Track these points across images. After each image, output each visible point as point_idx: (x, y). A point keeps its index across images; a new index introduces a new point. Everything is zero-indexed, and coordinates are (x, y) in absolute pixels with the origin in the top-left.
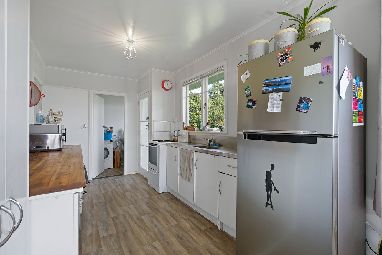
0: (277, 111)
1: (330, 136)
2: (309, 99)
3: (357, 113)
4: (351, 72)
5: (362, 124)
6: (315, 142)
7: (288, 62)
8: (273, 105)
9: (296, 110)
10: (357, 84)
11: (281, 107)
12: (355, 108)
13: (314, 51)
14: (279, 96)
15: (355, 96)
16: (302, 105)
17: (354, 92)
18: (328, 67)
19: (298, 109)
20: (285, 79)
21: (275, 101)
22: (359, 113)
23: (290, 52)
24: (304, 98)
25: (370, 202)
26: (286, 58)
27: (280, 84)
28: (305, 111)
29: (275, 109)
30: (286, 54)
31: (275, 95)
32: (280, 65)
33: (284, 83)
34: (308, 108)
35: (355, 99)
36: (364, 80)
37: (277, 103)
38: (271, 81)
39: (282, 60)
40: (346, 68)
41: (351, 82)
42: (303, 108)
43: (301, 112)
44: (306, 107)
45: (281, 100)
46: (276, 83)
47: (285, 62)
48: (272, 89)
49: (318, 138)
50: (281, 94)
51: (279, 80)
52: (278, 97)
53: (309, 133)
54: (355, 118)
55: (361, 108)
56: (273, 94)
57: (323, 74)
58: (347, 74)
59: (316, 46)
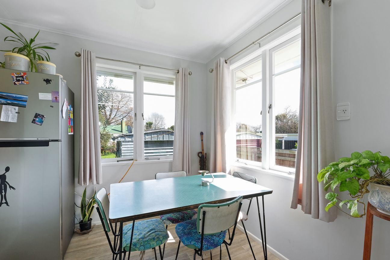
0: (12, 121)
1: (57, 141)
2: (43, 116)
3: (70, 126)
4: (67, 102)
5: (72, 133)
6: (48, 145)
7: (24, 84)
8: (8, 116)
9: (32, 122)
10: (70, 109)
11: (16, 118)
12: (69, 124)
13: (47, 84)
14: (15, 109)
15: (69, 117)
16: (37, 119)
17: (69, 114)
18: (56, 98)
19: (34, 122)
20: (21, 97)
21: (9, 113)
22: (72, 127)
23: (25, 77)
24: (39, 115)
25: (76, 180)
26: (22, 80)
27: (16, 99)
28: (39, 124)
29: (10, 119)
30: (22, 77)
31: (10, 107)
32: (15, 84)
33: (20, 99)
34: (42, 122)
35: (70, 118)
36: (73, 106)
37: (12, 114)
38: (5, 94)
39: (18, 81)
40: (65, 100)
41: (67, 108)
42: (38, 121)
43: (37, 124)
44: (40, 121)
45: (16, 113)
46: (11, 98)
47: (20, 82)
48: (6, 102)
49: (50, 142)
50: (17, 108)
51: (14, 95)
52: (13, 110)
53: (43, 139)
54: (70, 130)
55: (72, 123)
56: (7, 106)
57: (53, 101)
58: (66, 104)
59: (48, 81)
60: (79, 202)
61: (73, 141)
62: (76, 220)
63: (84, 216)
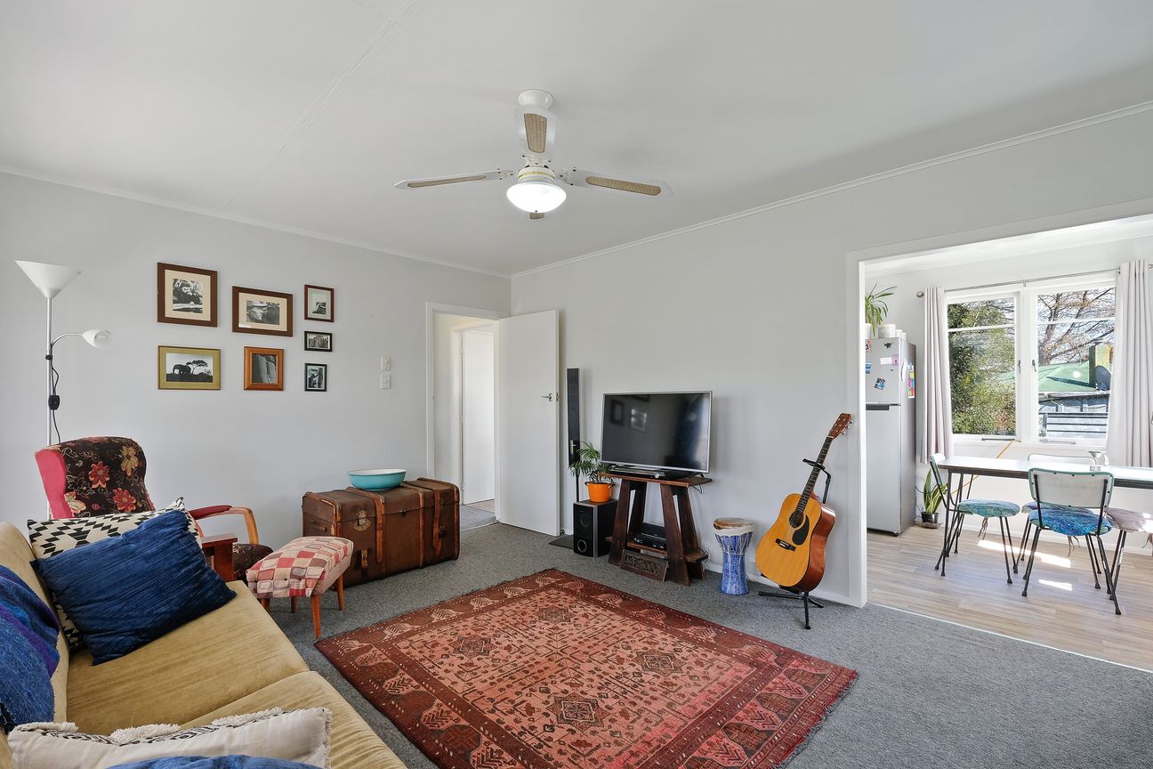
1: (897, 405)
2: (885, 380)
3: (910, 389)
4: (908, 362)
5: (913, 397)
6: (888, 410)
10: (911, 369)
12: (910, 386)
13: (888, 348)
17: (910, 375)
18: (896, 360)
19: (876, 386)
22: (912, 389)
23: (870, 345)
24: (881, 380)
25: (918, 458)
28: (881, 389)
34: (883, 386)
35: (910, 379)
36: (915, 364)
41: (908, 367)
42: (880, 386)
49: (889, 407)
53: (884, 403)
54: (910, 393)
55: (913, 385)
57: (893, 364)
58: (906, 363)
59: (888, 345)
60: (921, 487)
61: (914, 406)
62: (917, 510)
63: (928, 505)
